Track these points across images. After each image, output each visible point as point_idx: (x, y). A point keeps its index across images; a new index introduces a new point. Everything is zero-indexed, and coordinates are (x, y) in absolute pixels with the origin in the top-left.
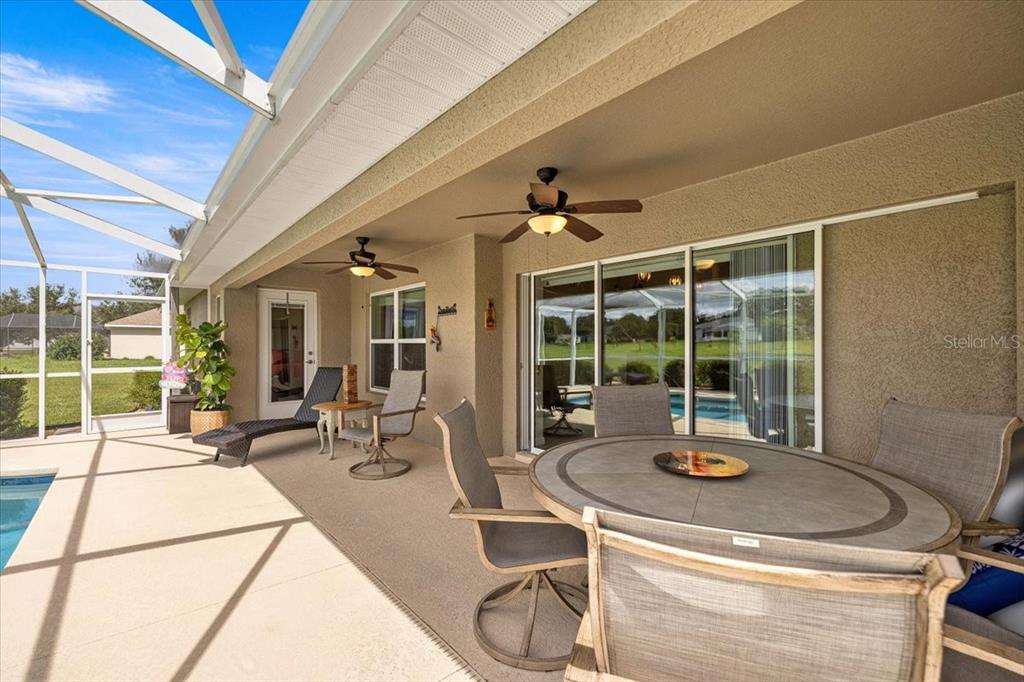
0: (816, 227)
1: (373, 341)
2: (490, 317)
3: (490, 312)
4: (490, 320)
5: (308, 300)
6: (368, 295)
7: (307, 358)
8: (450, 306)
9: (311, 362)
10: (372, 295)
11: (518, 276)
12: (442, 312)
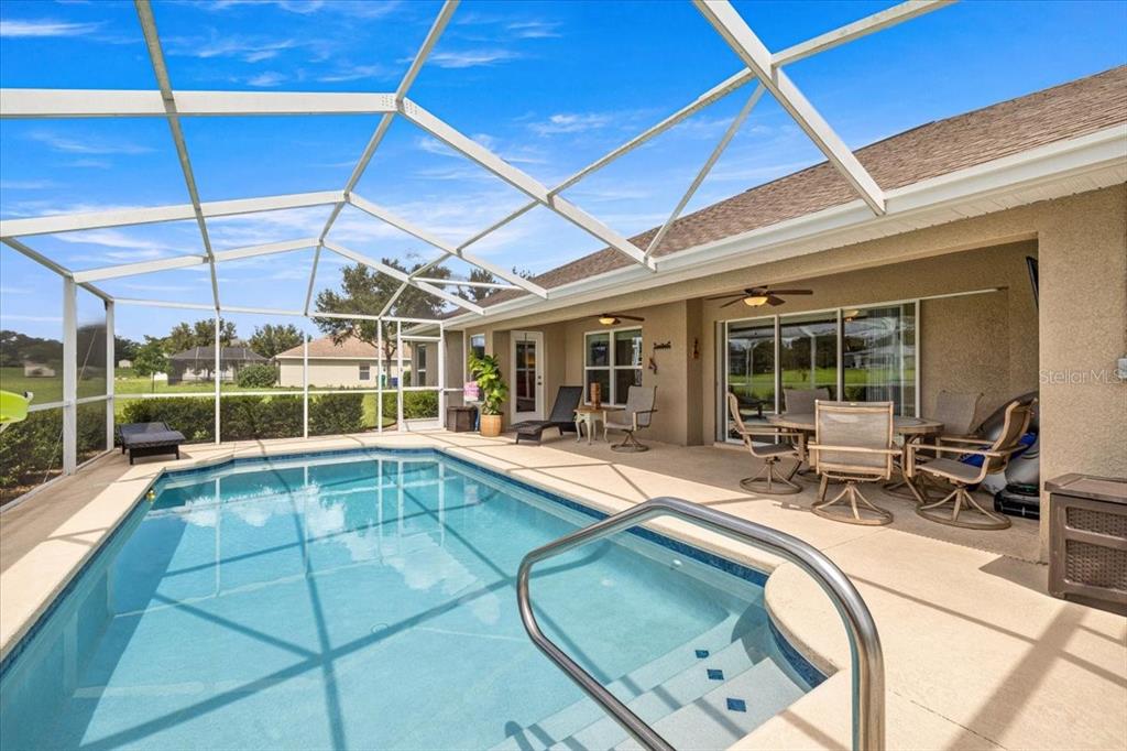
0: (917, 301)
1: (586, 368)
2: (696, 350)
3: (696, 347)
4: (696, 352)
5: (538, 338)
6: (583, 334)
7: (537, 381)
8: (666, 343)
9: (540, 384)
10: (586, 334)
11: (715, 323)
12: (657, 347)
